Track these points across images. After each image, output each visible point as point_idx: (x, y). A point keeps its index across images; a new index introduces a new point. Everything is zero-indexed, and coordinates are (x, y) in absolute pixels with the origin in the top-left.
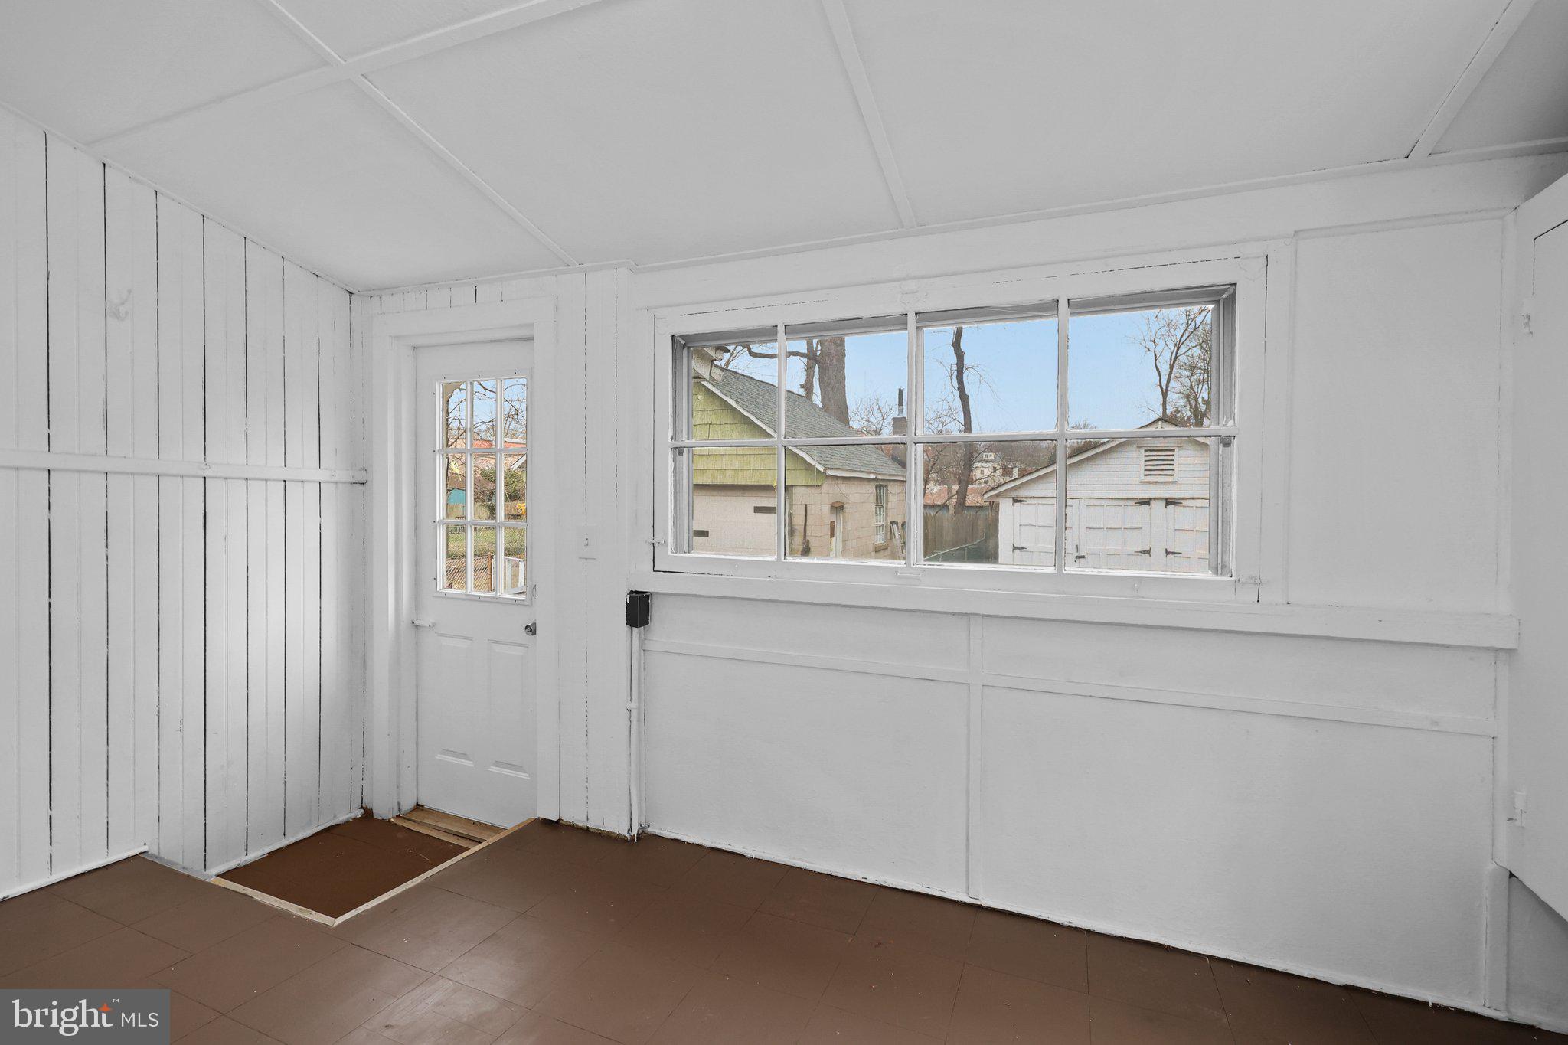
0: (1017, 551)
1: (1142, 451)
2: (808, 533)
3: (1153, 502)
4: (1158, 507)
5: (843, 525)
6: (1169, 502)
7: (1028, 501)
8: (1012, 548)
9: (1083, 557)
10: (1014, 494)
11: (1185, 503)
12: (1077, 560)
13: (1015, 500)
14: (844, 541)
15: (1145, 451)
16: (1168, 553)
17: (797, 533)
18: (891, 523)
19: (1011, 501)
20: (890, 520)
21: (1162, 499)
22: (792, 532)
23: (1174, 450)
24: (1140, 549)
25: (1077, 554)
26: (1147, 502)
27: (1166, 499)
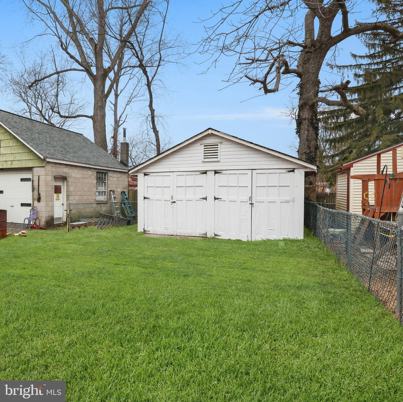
0: (146, 200)
1: (203, 146)
2: (40, 190)
3: (208, 172)
4: (211, 174)
5: (67, 188)
6: (216, 172)
7: (151, 174)
8: (143, 198)
9: (175, 202)
10: (144, 171)
11: (224, 172)
12: (172, 204)
13: (145, 174)
14: (68, 196)
15: (204, 146)
16: (215, 199)
17: (35, 190)
18: (110, 190)
19: (143, 174)
20: (109, 189)
21: (213, 171)
22: (33, 190)
23: (218, 145)
24: (202, 197)
25: (172, 201)
26: (205, 172)
27: (215, 171)
